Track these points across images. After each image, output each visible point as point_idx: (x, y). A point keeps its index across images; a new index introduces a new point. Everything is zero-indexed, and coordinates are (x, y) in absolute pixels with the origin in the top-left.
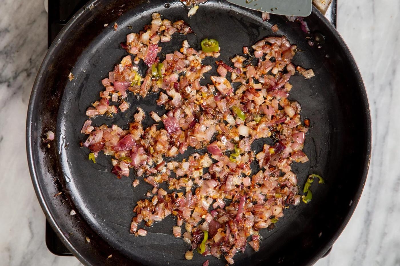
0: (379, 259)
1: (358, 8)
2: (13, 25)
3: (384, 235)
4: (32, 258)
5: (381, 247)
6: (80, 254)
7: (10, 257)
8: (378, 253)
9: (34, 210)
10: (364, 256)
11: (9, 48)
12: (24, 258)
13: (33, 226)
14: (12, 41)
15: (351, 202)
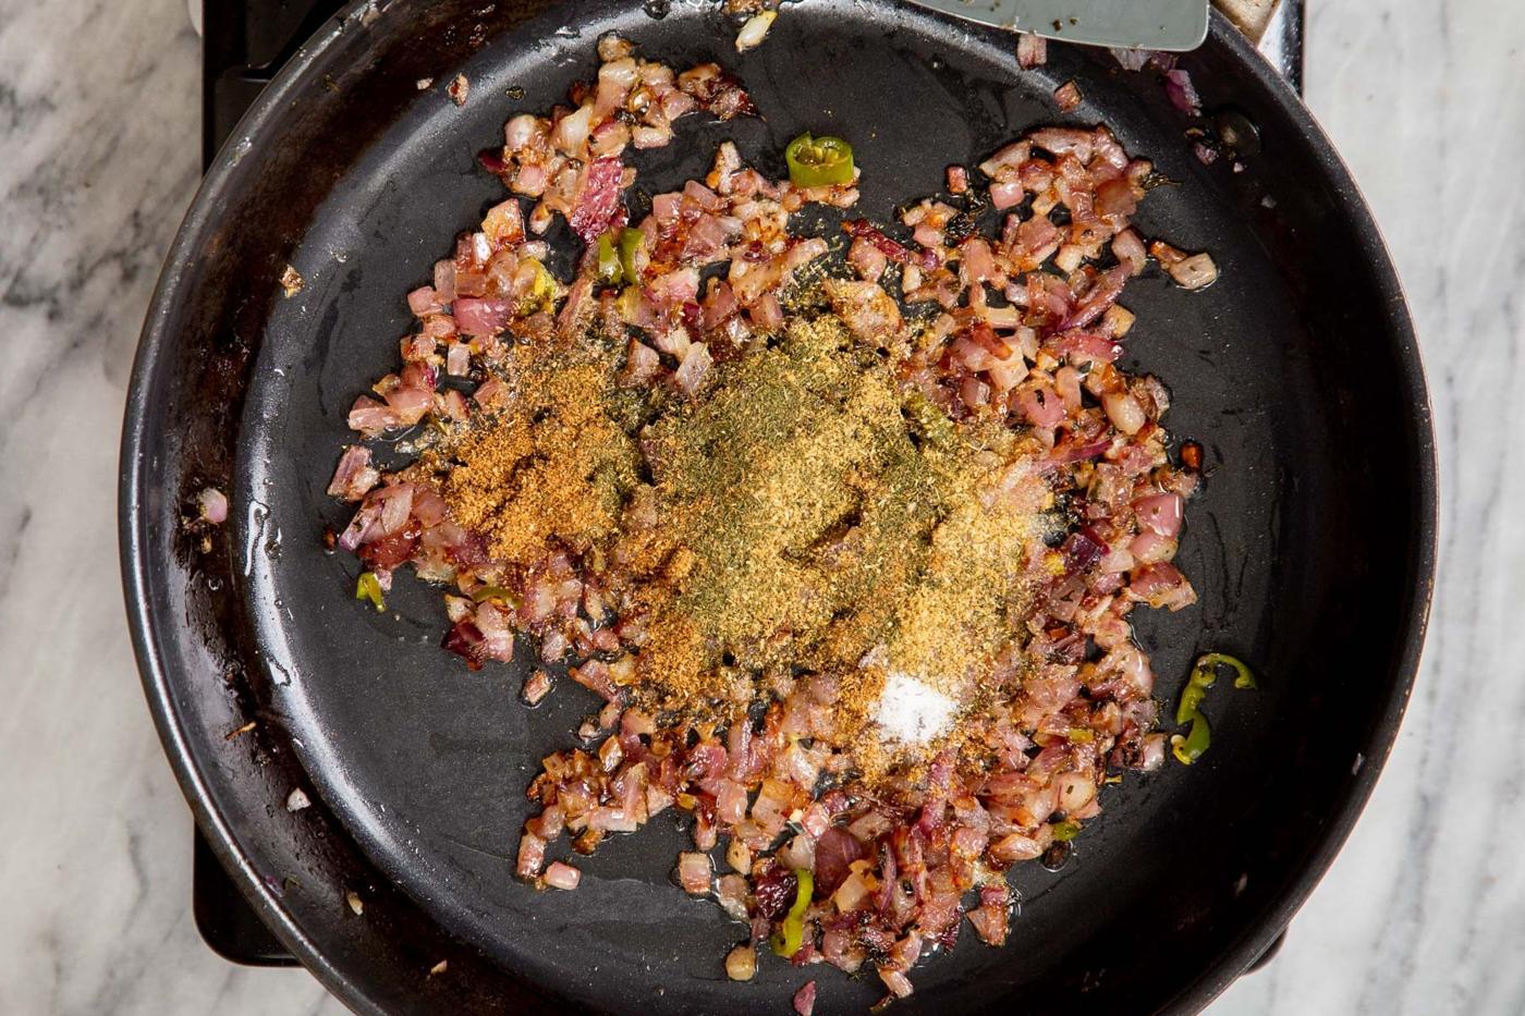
0: (1465, 976)
1: (1386, 17)
2: (69, 82)
3: (1484, 883)
4: (140, 975)
5: (1472, 932)
6: (326, 957)
7: (58, 969)
8: (1463, 954)
9: (151, 791)
10: (1407, 967)
11: (54, 173)
12: (111, 974)
13: (147, 852)
14: (66, 144)
15: (1360, 759)
